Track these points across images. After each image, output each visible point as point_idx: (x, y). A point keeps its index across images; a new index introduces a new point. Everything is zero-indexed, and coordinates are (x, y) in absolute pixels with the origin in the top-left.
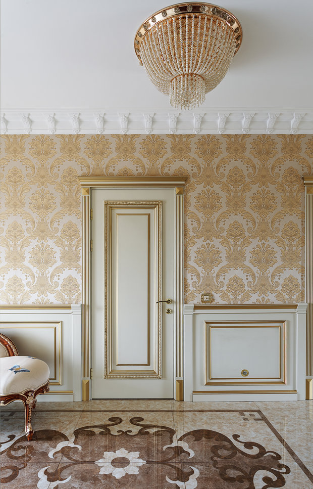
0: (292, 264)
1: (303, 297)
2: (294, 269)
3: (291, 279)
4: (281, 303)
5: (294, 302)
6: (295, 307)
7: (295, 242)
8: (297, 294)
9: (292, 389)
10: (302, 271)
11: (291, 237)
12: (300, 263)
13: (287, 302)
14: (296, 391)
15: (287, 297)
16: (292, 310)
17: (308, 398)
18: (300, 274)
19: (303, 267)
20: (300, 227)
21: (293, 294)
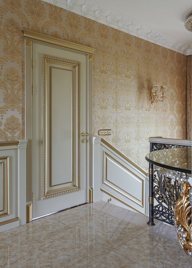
0: (14, 106)
1: (23, 135)
2: (16, 110)
3: (13, 119)
4: (4, 140)
5: (16, 139)
6: (17, 143)
7: (16, 87)
8: (19, 132)
9: (15, 218)
10: (23, 112)
11: (13, 81)
12: (21, 105)
13: (9, 140)
14: (18, 218)
15: (9, 135)
16: (14, 147)
17: (28, 221)
18: (21, 114)
19: (23, 109)
20: (20, 74)
21: (15, 132)
